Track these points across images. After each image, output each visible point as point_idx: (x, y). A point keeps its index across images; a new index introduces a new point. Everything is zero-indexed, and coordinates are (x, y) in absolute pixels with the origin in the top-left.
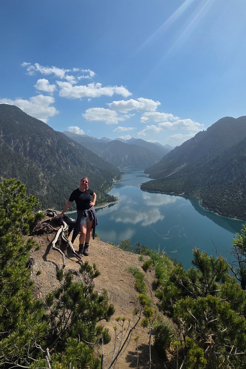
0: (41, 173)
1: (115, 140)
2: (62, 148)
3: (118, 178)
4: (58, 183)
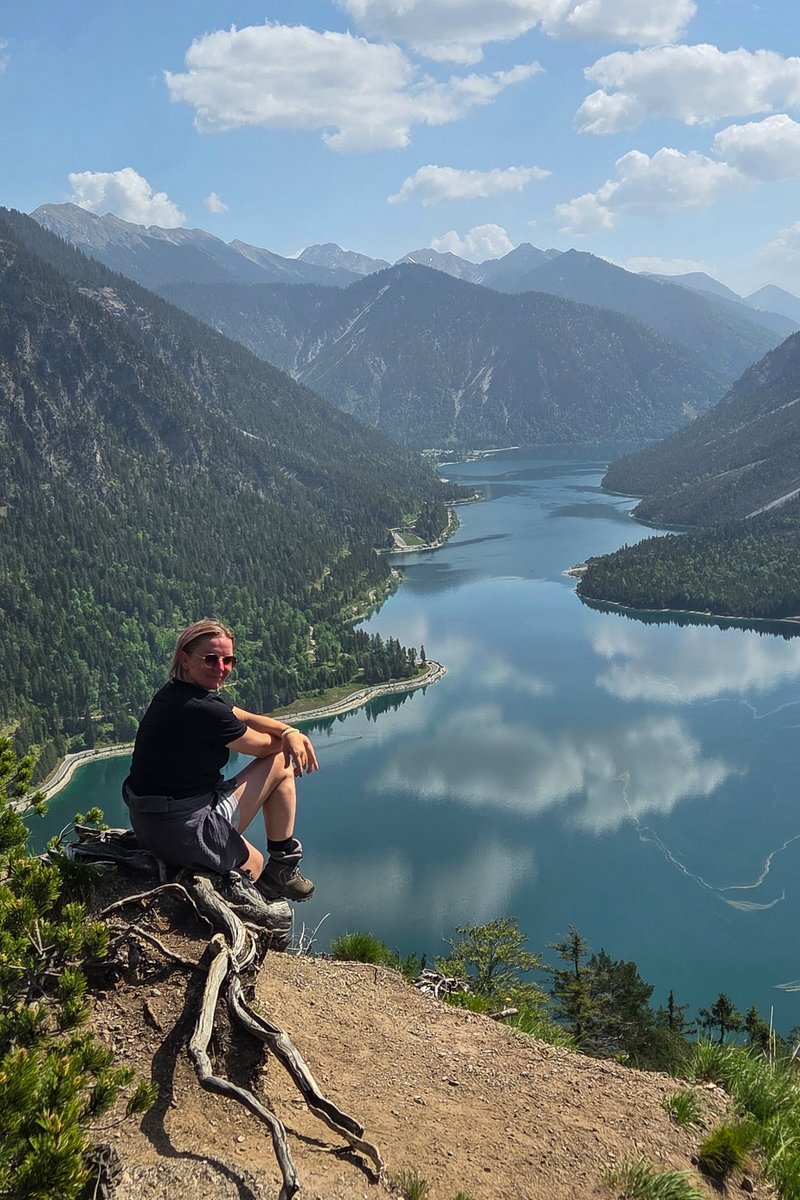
1: (403, 267)
2: (41, 327)
3: (429, 528)
4: (26, 561)
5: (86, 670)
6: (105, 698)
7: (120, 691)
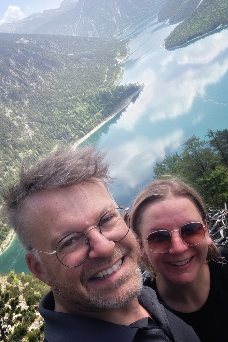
0: (6, 111)
2: (12, 56)
3: (124, 53)
4: (39, 110)
5: (65, 127)
6: (73, 130)
7: (75, 127)
